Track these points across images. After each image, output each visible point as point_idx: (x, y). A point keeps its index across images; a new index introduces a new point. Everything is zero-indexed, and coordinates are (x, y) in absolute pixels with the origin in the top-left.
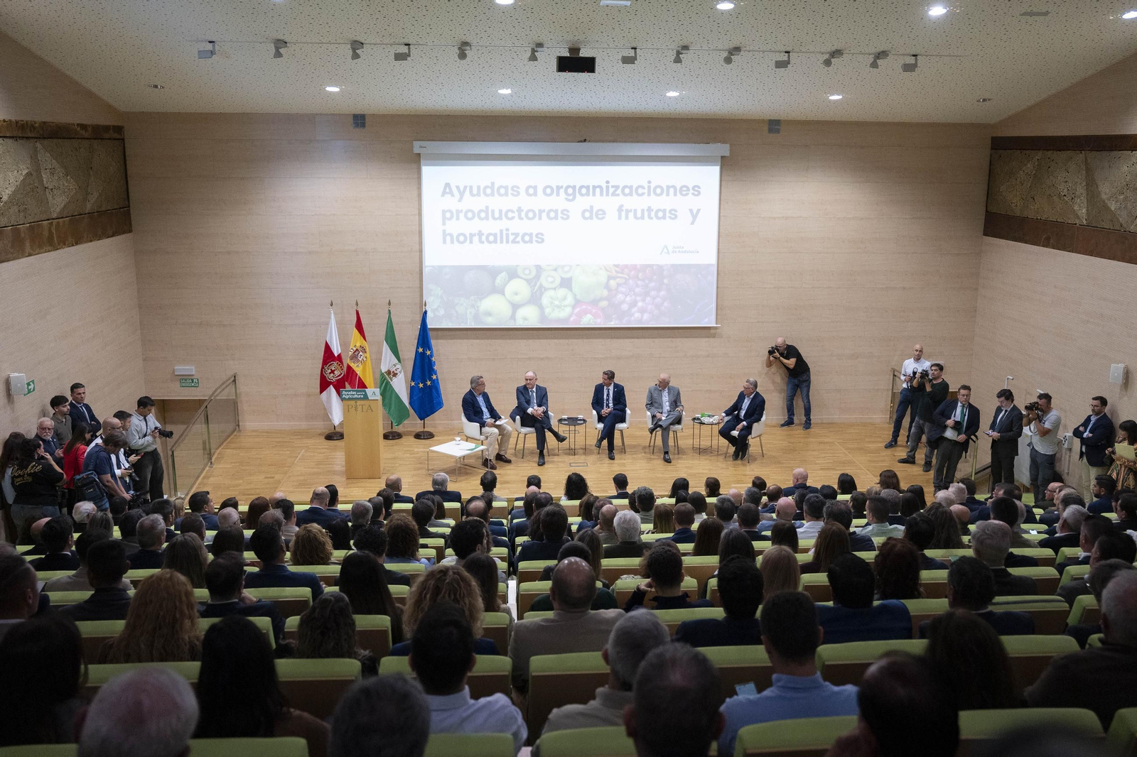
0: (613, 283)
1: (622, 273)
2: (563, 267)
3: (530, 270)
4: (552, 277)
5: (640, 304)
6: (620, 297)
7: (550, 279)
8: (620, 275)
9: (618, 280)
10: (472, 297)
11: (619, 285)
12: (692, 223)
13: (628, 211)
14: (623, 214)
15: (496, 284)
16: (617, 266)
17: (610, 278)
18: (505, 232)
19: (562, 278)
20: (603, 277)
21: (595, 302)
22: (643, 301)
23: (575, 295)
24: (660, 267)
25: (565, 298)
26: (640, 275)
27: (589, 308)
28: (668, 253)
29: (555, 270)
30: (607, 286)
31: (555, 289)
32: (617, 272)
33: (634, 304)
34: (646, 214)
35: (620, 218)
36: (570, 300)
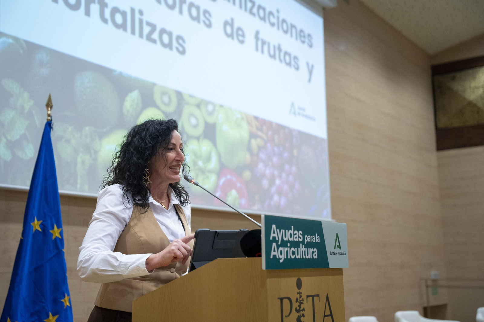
0: (254, 143)
1: (261, 130)
2: (207, 103)
3: (170, 98)
4: (196, 118)
5: (278, 182)
6: (261, 166)
7: (193, 121)
8: (260, 133)
9: (259, 140)
10: (87, 128)
11: (260, 148)
12: (310, 80)
13: (264, 43)
14: (260, 43)
15: (125, 111)
16: (256, 118)
17: (252, 135)
18: (137, 16)
19: (207, 124)
20: (245, 134)
21: (238, 171)
22: (280, 177)
23: (219, 156)
24: (291, 131)
25: (208, 159)
26: (276, 137)
27: (234, 179)
28: (295, 113)
29: (198, 106)
30: (249, 148)
31: (198, 138)
32: (258, 129)
33: (272, 182)
34: (277, 52)
35: (257, 49)
36: (213, 164)
